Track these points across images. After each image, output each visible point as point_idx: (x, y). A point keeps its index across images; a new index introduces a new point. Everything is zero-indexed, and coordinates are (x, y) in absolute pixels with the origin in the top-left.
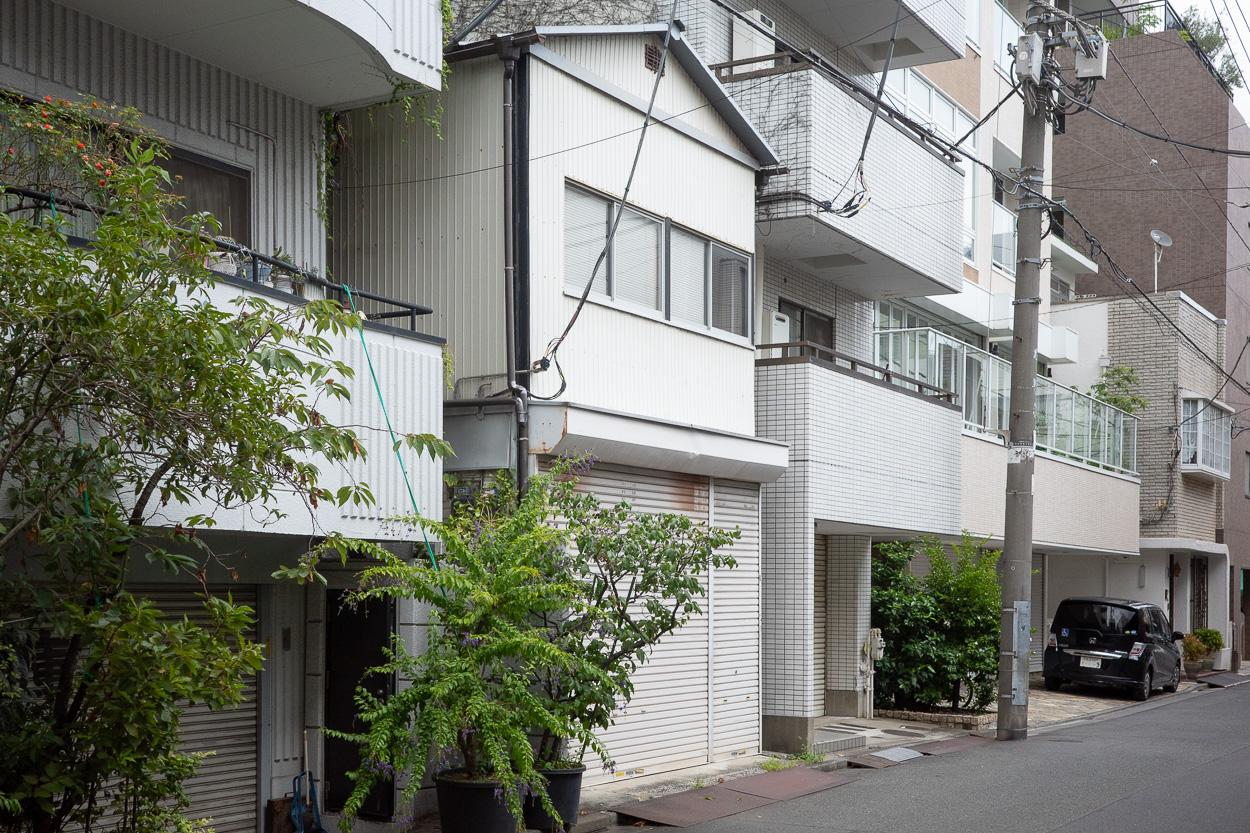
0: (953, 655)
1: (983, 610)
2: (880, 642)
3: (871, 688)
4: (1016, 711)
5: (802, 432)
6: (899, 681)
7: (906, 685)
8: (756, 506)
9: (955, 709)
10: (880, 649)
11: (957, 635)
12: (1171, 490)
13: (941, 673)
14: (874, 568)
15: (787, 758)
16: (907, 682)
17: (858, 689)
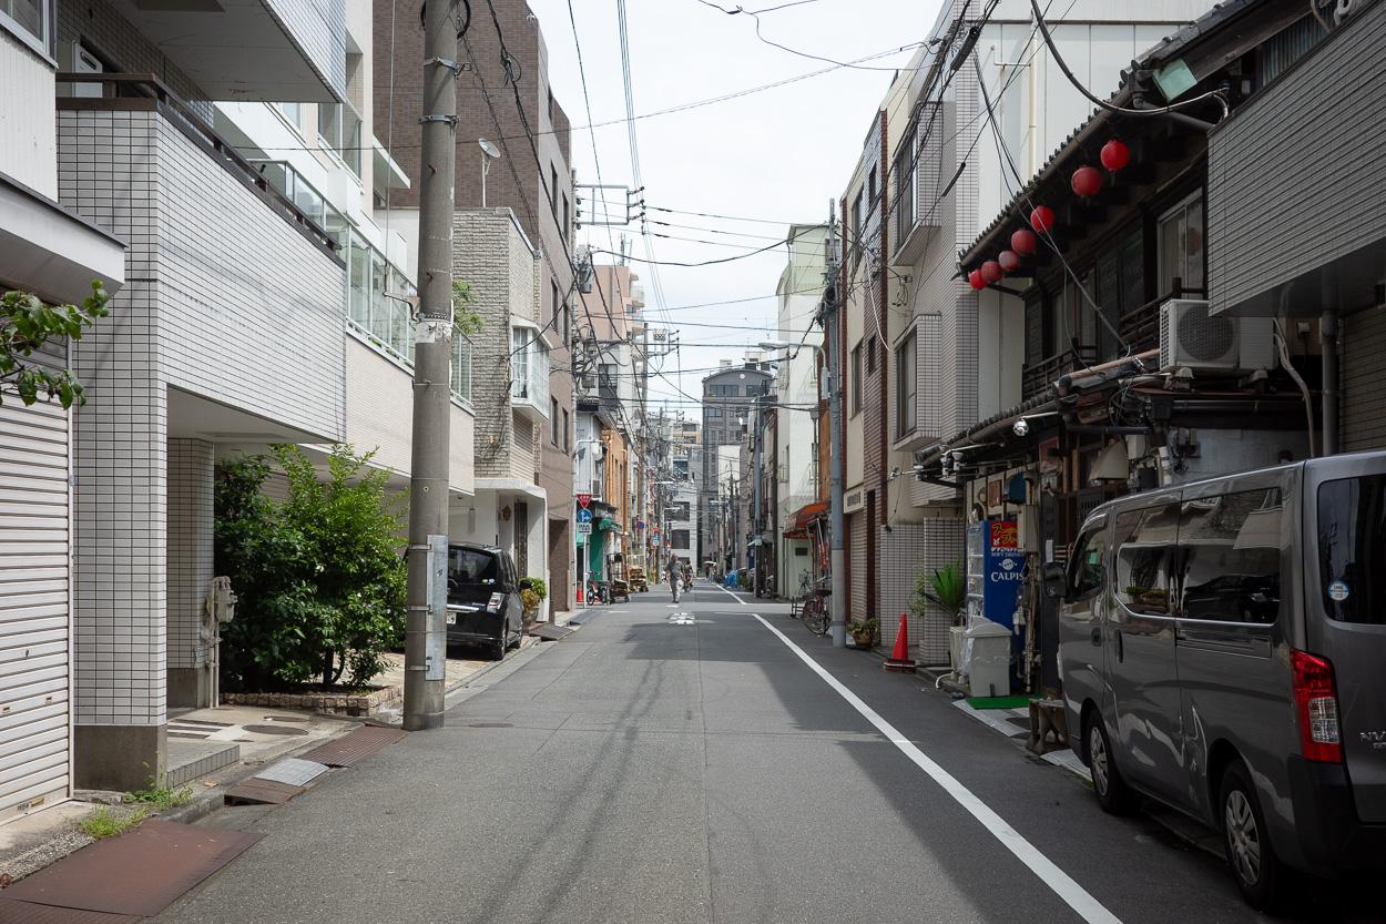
0: (329, 614)
1: (368, 552)
2: (228, 597)
3: (215, 665)
4: (431, 688)
5: (145, 230)
6: (254, 651)
7: (264, 657)
8: (62, 351)
9: (328, 686)
10: (230, 606)
11: (333, 587)
12: (503, 425)
13: (314, 639)
14: (217, 489)
15: (122, 802)
16: (265, 653)
17: (197, 666)
